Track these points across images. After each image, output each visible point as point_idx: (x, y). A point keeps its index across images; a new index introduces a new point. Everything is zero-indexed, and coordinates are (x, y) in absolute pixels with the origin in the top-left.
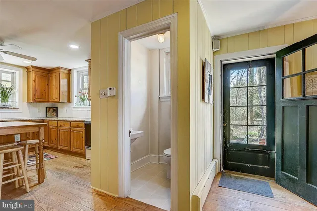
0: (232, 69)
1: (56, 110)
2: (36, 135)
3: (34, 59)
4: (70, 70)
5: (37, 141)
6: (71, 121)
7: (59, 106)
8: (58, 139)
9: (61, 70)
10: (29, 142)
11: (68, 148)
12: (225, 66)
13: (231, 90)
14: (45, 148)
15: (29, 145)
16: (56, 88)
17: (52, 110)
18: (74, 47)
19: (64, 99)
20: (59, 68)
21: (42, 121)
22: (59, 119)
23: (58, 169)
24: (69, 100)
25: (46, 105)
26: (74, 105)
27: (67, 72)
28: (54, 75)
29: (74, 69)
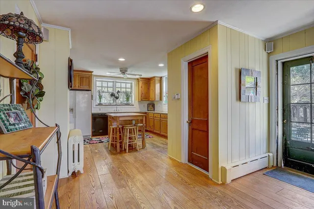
0: (293, 66)
1: (153, 106)
2: (142, 121)
3: (141, 75)
4: (161, 78)
5: (142, 125)
6: (161, 114)
7: (155, 103)
8: (154, 126)
9: (156, 78)
10: (139, 125)
11: (159, 132)
12: (283, 63)
13: (291, 86)
14: (147, 131)
15: (139, 126)
16: (153, 91)
17: (151, 106)
18: (161, 65)
19: (157, 98)
20: (154, 77)
21: (146, 113)
22: (155, 112)
23: (152, 143)
24: (161, 99)
25: (148, 102)
26: (164, 103)
27: (159, 79)
28: (152, 82)
29: (163, 77)
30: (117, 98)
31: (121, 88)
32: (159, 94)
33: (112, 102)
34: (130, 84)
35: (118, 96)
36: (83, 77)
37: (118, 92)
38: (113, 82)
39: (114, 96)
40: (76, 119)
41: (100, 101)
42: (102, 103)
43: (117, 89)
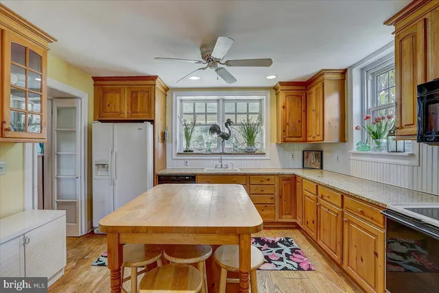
1: (320, 155)
4: (344, 71)
6: (342, 194)
7: (325, 149)
8: (316, 223)
9: (327, 76)
16: (318, 115)
17: (312, 156)
19: (331, 135)
20: (321, 74)
21: (295, 176)
24: (343, 137)
25: (303, 146)
26: (355, 149)
27: (338, 77)
28: (313, 90)
29: (352, 67)
30: (225, 137)
31: (236, 114)
32: (336, 124)
33: (214, 146)
34: (257, 104)
35: (227, 131)
36: (137, 92)
37: (228, 123)
38: (218, 100)
39: (219, 132)
40: (116, 188)
41: (188, 144)
42: (191, 148)
43: (227, 117)
